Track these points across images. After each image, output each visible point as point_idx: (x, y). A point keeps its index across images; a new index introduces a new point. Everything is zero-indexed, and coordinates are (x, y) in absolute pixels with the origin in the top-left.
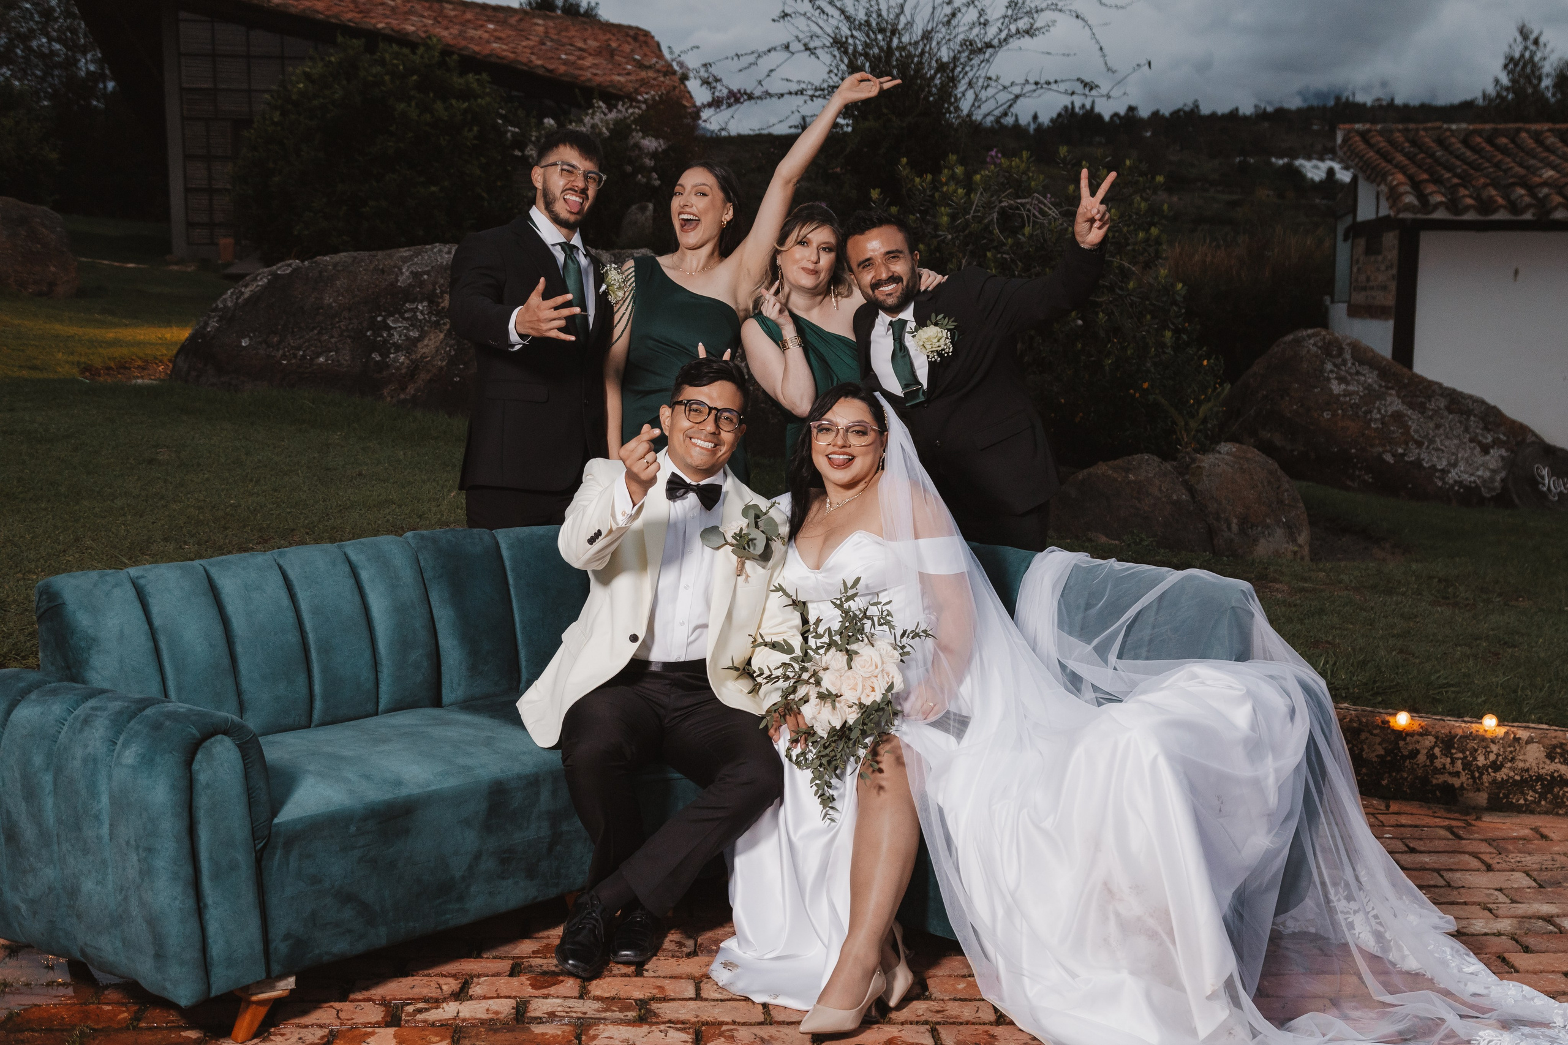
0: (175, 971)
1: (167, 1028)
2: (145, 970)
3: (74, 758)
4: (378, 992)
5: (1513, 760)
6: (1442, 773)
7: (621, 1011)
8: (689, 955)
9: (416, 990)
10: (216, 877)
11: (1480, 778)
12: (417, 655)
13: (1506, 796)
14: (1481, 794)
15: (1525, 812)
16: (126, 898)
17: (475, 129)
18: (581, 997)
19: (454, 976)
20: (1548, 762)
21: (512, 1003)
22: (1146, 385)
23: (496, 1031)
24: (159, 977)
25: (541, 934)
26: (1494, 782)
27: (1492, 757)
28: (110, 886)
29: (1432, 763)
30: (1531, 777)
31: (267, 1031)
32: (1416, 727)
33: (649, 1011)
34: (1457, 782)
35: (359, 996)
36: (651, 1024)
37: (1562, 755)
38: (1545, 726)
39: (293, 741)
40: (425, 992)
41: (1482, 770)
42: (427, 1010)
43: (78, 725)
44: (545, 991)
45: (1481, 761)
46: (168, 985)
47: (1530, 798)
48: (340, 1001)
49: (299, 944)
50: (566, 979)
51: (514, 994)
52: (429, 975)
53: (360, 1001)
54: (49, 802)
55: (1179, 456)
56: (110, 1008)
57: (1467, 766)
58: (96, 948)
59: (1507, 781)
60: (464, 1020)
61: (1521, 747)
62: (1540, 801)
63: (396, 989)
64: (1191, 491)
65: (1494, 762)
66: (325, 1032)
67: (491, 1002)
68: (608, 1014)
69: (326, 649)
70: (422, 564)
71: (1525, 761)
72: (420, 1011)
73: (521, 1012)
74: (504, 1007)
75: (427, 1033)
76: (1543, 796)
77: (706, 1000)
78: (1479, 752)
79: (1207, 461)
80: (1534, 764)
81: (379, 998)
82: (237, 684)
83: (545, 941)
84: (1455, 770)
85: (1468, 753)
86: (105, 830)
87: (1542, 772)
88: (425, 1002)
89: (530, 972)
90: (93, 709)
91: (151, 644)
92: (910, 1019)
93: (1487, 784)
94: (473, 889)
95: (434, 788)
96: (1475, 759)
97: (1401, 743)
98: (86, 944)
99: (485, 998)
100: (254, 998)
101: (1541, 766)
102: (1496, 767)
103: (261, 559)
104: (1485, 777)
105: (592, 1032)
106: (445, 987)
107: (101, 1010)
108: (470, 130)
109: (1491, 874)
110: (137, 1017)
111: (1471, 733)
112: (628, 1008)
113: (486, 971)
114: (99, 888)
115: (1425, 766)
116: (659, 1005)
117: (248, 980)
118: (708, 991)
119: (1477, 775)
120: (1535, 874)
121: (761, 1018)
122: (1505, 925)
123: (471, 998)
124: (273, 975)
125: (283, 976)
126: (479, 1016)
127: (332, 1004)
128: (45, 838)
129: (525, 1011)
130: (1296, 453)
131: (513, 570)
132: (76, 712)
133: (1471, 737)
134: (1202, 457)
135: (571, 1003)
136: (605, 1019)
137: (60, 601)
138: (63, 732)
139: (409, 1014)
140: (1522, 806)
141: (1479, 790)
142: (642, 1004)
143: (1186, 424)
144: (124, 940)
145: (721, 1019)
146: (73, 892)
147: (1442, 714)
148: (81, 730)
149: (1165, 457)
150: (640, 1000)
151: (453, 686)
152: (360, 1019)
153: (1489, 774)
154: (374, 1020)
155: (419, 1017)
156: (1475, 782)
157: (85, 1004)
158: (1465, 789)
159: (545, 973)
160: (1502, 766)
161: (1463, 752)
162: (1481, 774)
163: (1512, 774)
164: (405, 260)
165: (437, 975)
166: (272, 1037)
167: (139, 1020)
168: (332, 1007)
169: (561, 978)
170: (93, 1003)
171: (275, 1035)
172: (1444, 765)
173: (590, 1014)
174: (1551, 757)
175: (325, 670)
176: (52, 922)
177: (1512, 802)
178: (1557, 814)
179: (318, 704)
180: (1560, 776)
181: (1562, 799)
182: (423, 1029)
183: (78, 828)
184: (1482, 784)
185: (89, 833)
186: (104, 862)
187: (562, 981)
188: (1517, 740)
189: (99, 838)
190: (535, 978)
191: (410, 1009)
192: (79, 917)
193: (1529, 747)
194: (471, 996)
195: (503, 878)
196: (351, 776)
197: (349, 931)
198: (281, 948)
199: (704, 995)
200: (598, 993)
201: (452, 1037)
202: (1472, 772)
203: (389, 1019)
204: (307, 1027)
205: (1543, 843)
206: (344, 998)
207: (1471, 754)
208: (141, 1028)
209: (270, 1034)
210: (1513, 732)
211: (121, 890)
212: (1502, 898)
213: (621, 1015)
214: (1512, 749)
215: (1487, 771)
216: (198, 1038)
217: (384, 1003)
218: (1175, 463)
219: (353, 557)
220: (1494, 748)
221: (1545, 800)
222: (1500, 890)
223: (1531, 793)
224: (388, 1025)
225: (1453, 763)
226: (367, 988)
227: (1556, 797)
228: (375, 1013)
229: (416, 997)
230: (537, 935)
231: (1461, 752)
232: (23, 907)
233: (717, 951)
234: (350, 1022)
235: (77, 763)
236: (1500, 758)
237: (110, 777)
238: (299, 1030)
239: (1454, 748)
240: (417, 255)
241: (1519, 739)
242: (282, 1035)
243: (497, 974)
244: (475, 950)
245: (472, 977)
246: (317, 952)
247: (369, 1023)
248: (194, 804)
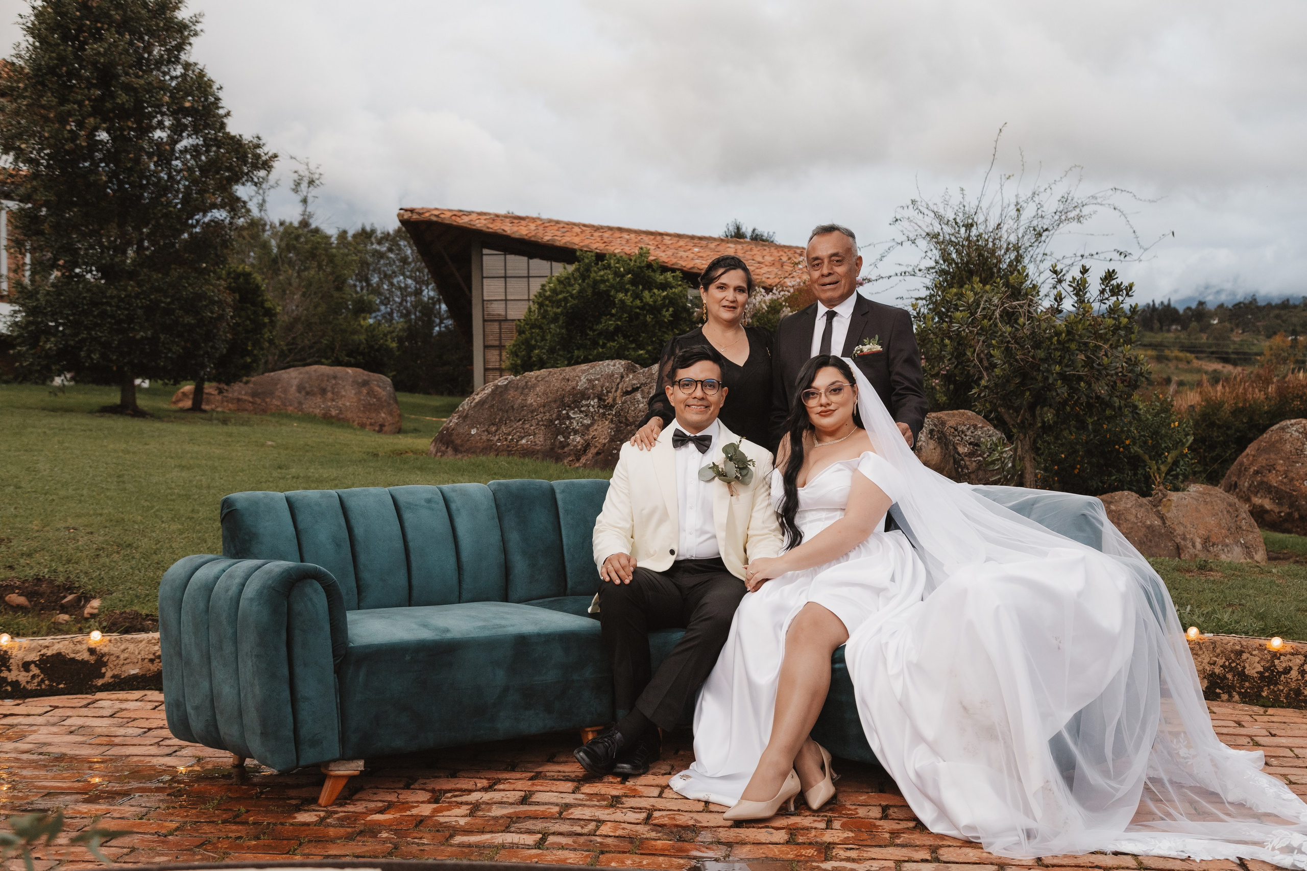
17: (671, 309)
22: (1127, 442)
55: (1153, 492)
64: (1163, 518)
79: (1174, 496)
108: (667, 310)
130: (1282, 514)
134: (1173, 493)
143: (1159, 469)
149: (1144, 494)
151: (517, 589)
164: (583, 372)
218: (1150, 499)
240: (592, 367)
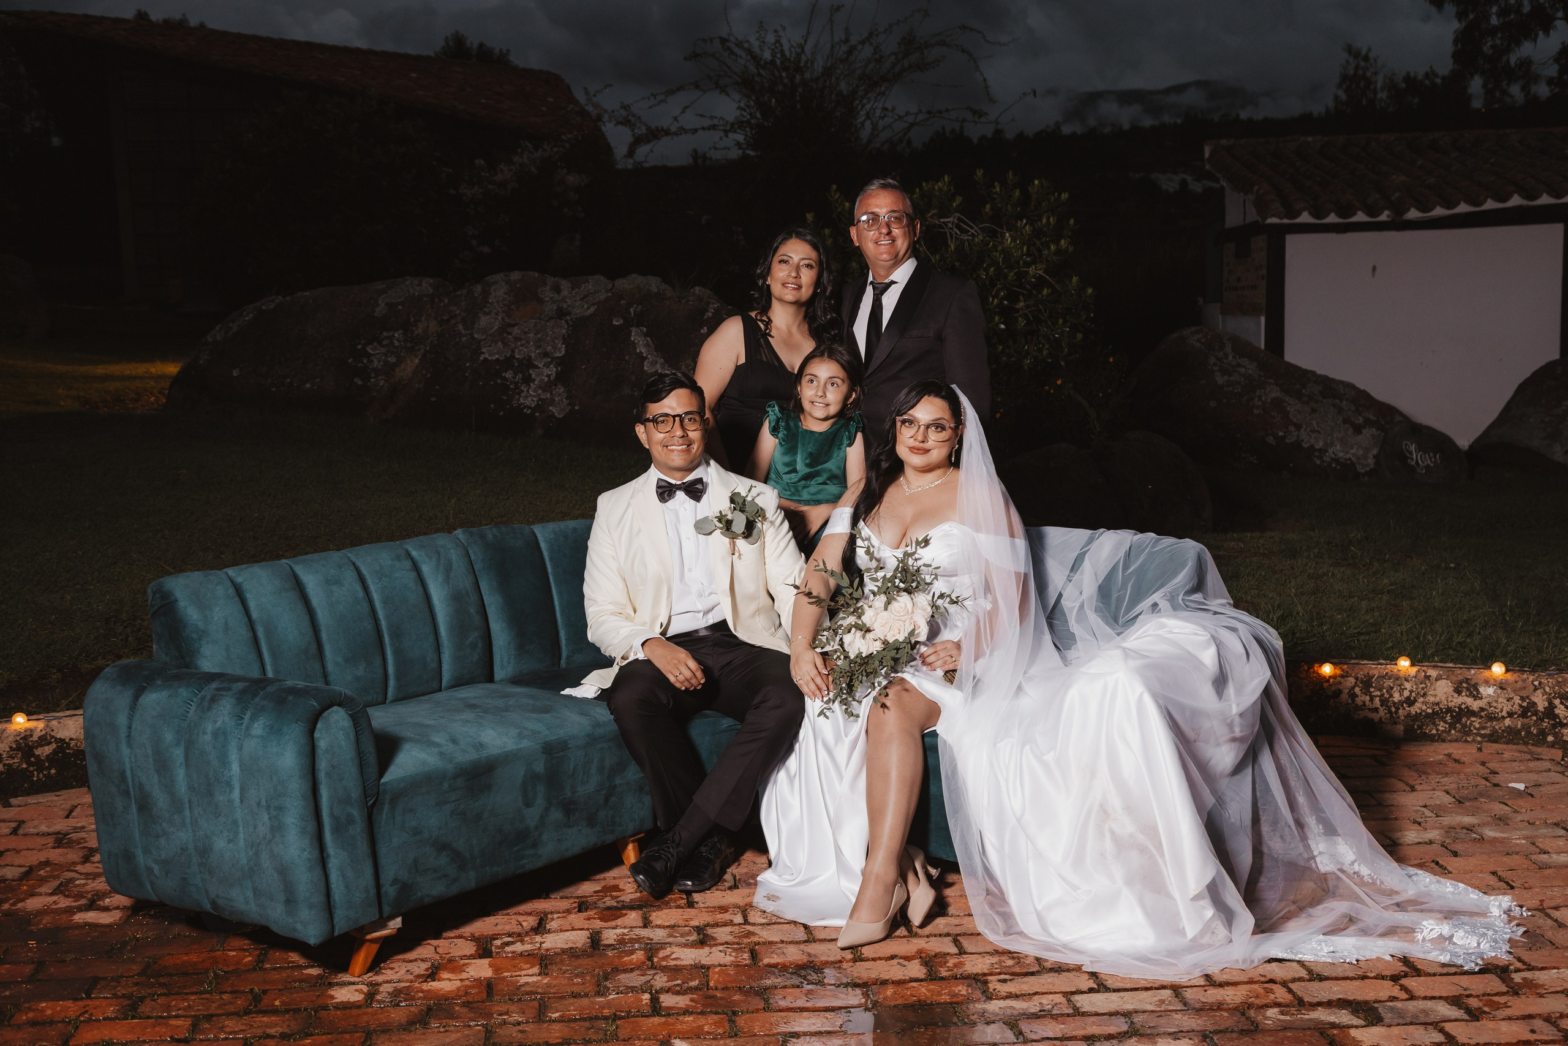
0: (305, 914)
1: (288, 968)
2: (276, 916)
3: (204, 733)
4: (467, 930)
5: (1425, 695)
6: (1363, 710)
7: (681, 936)
8: (730, 888)
9: (499, 927)
10: (337, 830)
11: (1396, 712)
12: (474, 636)
13: (1420, 727)
14: (1398, 726)
15: (1437, 741)
16: (257, 854)
18: (645, 926)
19: (530, 914)
20: (1456, 695)
21: (586, 933)
22: (1059, 382)
23: (578, 957)
24: (290, 920)
25: (598, 877)
26: (1409, 715)
27: (1406, 693)
28: (242, 843)
29: (1353, 701)
30: (1441, 709)
31: (378, 965)
32: (1338, 672)
33: (705, 935)
34: (1375, 716)
35: (451, 934)
36: (711, 946)
37: (1468, 689)
38: (1451, 665)
39: (377, 714)
40: (508, 928)
41: (1398, 705)
42: (513, 943)
43: (206, 704)
44: (613, 923)
45: (1397, 697)
46: (299, 927)
47: (1441, 728)
48: (435, 939)
49: (405, 888)
50: (629, 912)
51: (586, 927)
52: (508, 914)
53: (452, 938)
54: (180, 774)
56: (235, 953)
57: (1384, 702)
58: (227, 899)
59: (1421, 713)
60: (547, 950)
61: (1432, 684)
62: (1450, 731)
63: (483, 926)
65: (1408, 698)
66: (428, 965)
67: (567, 934)
68: (671, 940)
69: (397, 634)
70: (472, 558)
71: (1435, 696)
72: (508, 944)
73: (595, 940)
74: (579, 939)
75: (517, 961)
76: (1452, 726)
77: (754, 924)
78: (1395, 689)
79: (1118, 447)
80: (1443, 698)
81: (469, 935)
82: (324, 667)
83: (603, 883)
84: (1374, 706)
85: (1385, 691)
86: (236, 794)
87: (1450, 704)
88: (509, 936)
89: (596, 908)
90: (217, 689)
91: (250, 634)
92: (934, 933)
93: (1403, 718)
94: (545, 837)
95: (510, 749)
96: (1391, 696)
97: (1326, 685)
98: (218, 896)
99: (561, 931)
100: (369, 937)
101: (1449, 700)
102: (1410, 702)
103: (335, 556)
104: (1401, 711)
105: (662, 954)
106: (524, 924)
107: (227, 955)
109: (1415, 793)
110: (260, 960)
111: (1387, 673)
112: (689, 934)
113: (557, 909)
114: (231, 845)
115: (1348, 704)
116: (714, 930)
117: (364, 921)
118: (754, 917)
119: (1393, 709)
120: (1453, 792)
121: (805, 938)
122: (1433, 834)
123: (549, 932)
124: (385, 915)
125: (392, 917)
126: (560, 946)
127: (429, 941)
128: (177, 805)
129: (599, 940)
131: (551, 559)
132: (202, 693)
133: (1388, 676)
134: (1115, 444)
135: (637, 931)
136: (670, 944)
137: (173, 598)
138: (192, 712)
139: (497, 947)
140: (1434, 735)
141: (1396, 723)
142: (699, 930)
143: (1098, 415)
144: (255, 891)
145: (771, 939)
146: (205, 851)
147: (1356, 658)
148: (209, 708)
149: (1079, 445)
150: (697, 927)
151: (504, 664)
152: (456, 952)
153: (1404, 709)
154: (468, 954)
155: (508, 949)
156: (1392, 716)
157: (211, 951)
158: (1384, 723)
159: (609, 908)
160: (1415, 701)
161: (1380, 690)
162: (1397, 709)
163: (1424, 707)
164: (380, 293)
165: (515, 914)
166: (383, 971)
167: (262, 962)
168: (429, 944)
169: (624, 912)
170: (219, 950)
171: (385, 969)
172: (1364, 702)
173: (656, 939)
174: (1458, 691)
175: (397, 652)
176: (184, 879)
177: (1425, 733)
178: (1466, 741)
179: (392, 683)
180: (1467, 707)
181: (1470, 728)
182: (513, 958)
183: (211, 794)
184: (1398, 717)
185: (220, 798)
186: (235, 822)
187: (626, 914)
188: (1428, 677)
189: (231, 801)
190: (601, 912)
191: (498, 942)
192: (210, 872)
193: (1439, 683)
194: (549, 930)
195: (569, 827)
196: (437, 740)
197: (445, 876)
198: (390, 891)
199: (751, 920)
200: (659, 922)
201: (540, 964)
202: (1389, 708)
203: (481, 952)
204: (411, 961)
205: (1457, 765)
206: (438, 936)
207: (1387, 691)
208: (266, 969)
209: (381, 969)
210: (1424, 671)
211: (252, 846)
212: (1427, 813)
213: (683, 940)
214: (1424, 685)
215: (1402, 706)
216: (319, 974)
217: (474, 938)
219: (414, 553)
220: (1408, 685)
221: (1455, 729)
222: (1425, 806)
223: (1442, 724)
224: (481, 957)
225: (1372, 700)
226: (457, 927)
227: (1464, 726)
228: (469, 948)
229: (501, 932)
230: (594, 878)
231: (1378, 690)
232: (156, 868)
233: (756, 884)
234: (448, 956)
235: (208, 737)
236: (1413, 694)
237: (240, 748)
238: (405, 964)
239: (1372, 687)
240: (391, 288)
241: (1430, 676)
242: (392, 969)
243: (568, 911)
244: (544, 892)
245: (546, 914)
246: (419, 894)
247: (465, 956)
248: (316, 767)
